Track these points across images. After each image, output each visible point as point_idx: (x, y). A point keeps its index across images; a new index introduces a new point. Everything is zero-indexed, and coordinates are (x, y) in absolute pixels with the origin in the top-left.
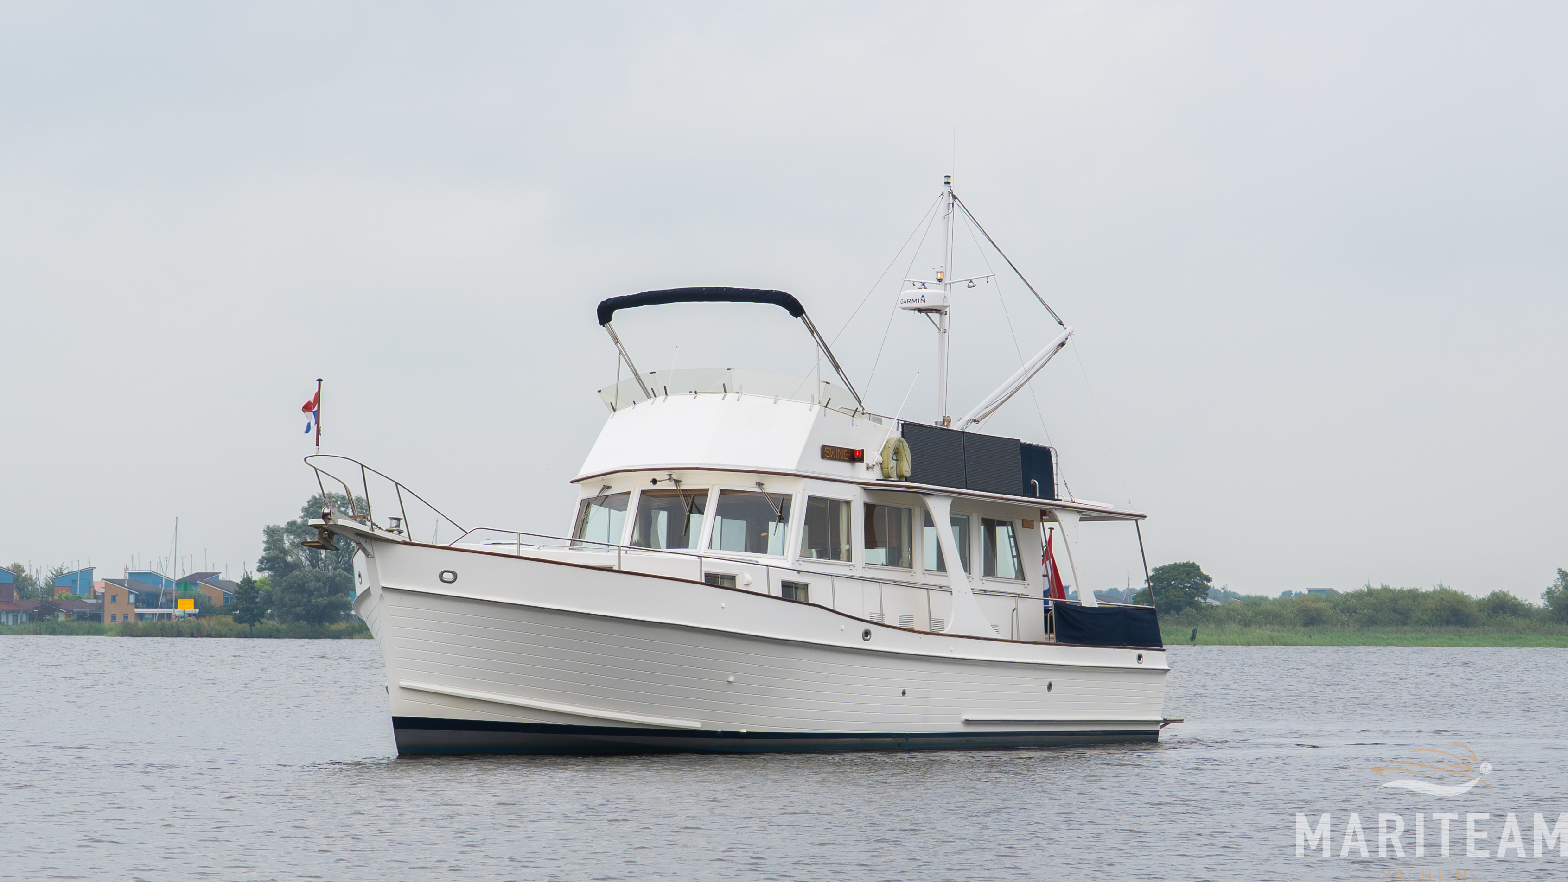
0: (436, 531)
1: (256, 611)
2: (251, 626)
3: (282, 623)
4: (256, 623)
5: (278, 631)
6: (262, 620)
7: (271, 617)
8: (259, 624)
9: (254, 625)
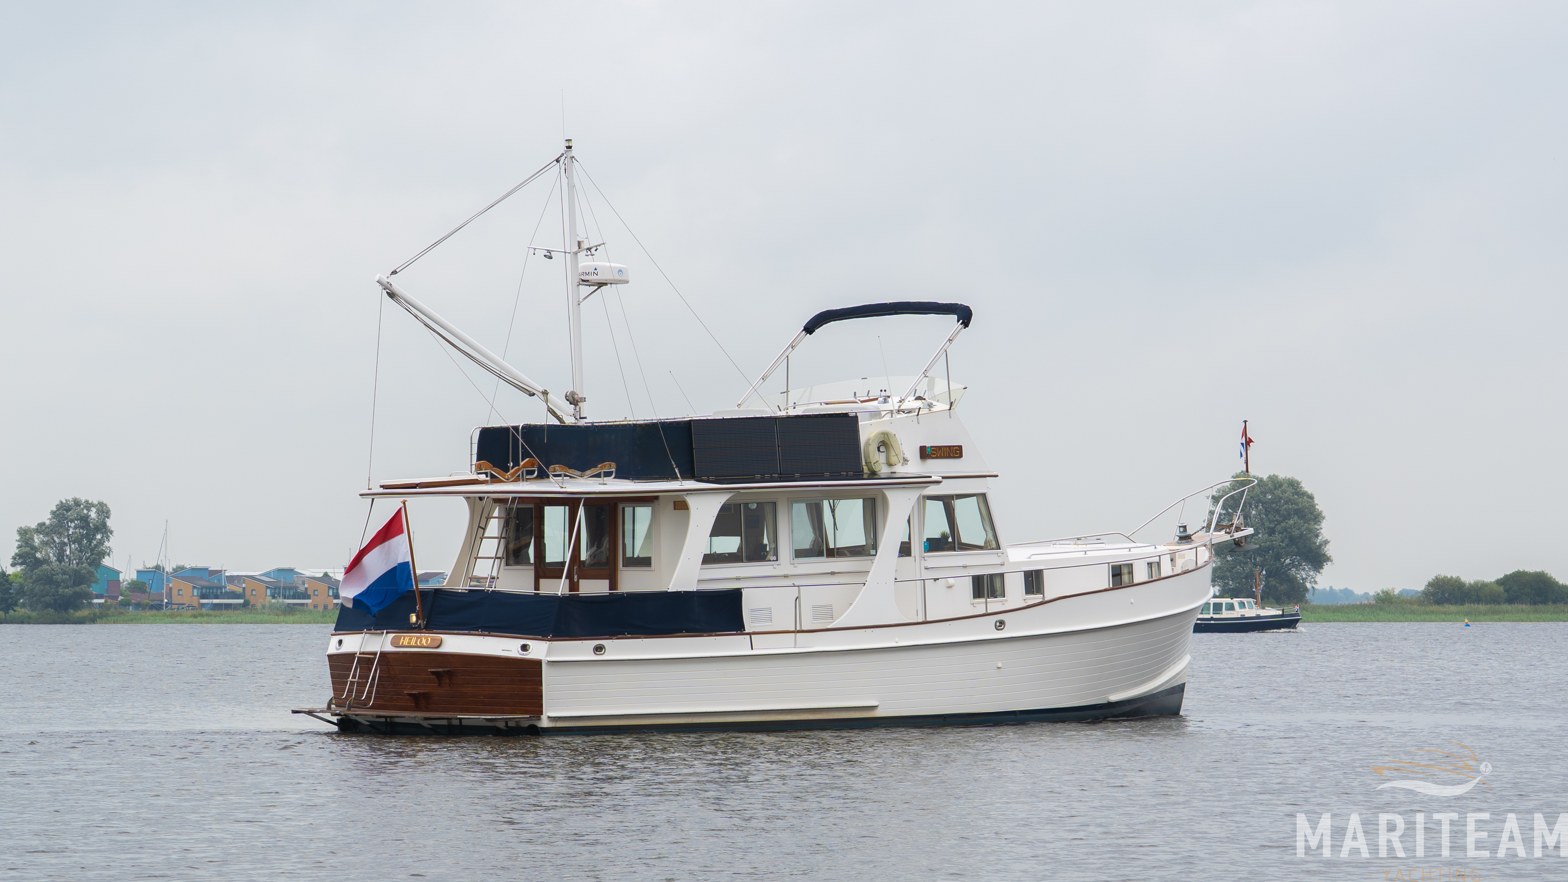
0: (166, 530)
1: (10, 601)
2: (5, 613)
3: (32, 611)
4: (10, 611)
5: (29, 617)
6: (16, 608)
7: (23, 605)
8: (13, 612)
9: (8, 613)
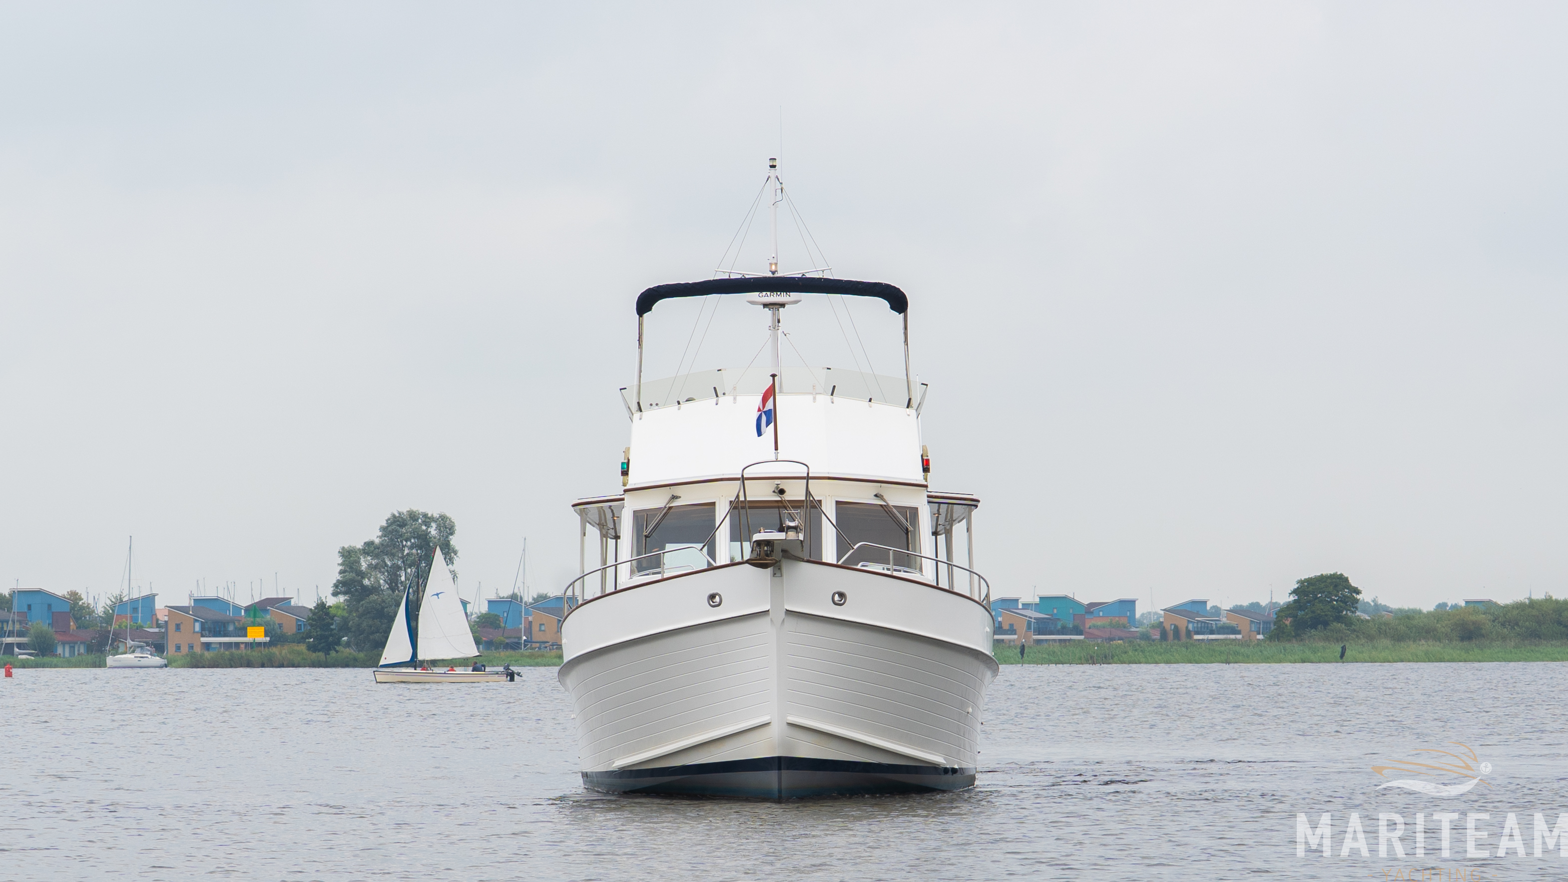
0: (524, 550)
1: (331, 639)
2: (326, 655)
3: (359, 651)
4: (331, 652)
5: (355, 659)
6: (337, 648)
7: (348, 644)
8: (335, 653)
9: (329, 654)
